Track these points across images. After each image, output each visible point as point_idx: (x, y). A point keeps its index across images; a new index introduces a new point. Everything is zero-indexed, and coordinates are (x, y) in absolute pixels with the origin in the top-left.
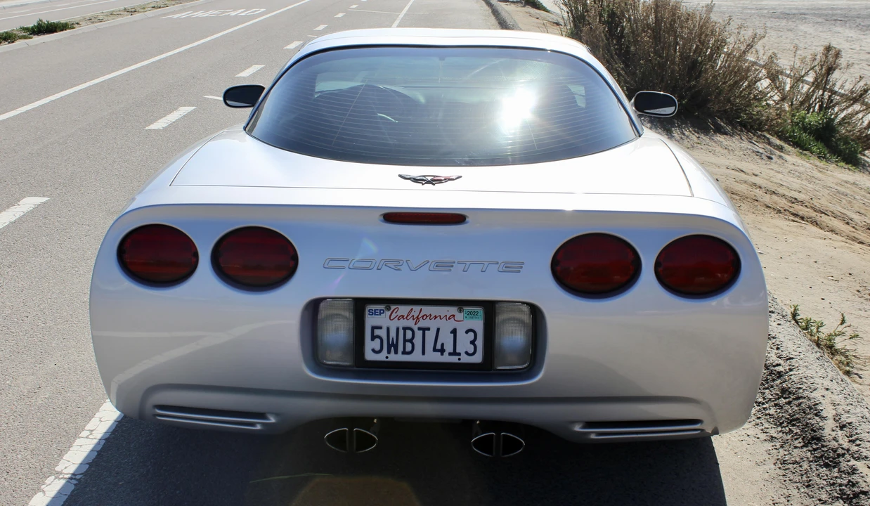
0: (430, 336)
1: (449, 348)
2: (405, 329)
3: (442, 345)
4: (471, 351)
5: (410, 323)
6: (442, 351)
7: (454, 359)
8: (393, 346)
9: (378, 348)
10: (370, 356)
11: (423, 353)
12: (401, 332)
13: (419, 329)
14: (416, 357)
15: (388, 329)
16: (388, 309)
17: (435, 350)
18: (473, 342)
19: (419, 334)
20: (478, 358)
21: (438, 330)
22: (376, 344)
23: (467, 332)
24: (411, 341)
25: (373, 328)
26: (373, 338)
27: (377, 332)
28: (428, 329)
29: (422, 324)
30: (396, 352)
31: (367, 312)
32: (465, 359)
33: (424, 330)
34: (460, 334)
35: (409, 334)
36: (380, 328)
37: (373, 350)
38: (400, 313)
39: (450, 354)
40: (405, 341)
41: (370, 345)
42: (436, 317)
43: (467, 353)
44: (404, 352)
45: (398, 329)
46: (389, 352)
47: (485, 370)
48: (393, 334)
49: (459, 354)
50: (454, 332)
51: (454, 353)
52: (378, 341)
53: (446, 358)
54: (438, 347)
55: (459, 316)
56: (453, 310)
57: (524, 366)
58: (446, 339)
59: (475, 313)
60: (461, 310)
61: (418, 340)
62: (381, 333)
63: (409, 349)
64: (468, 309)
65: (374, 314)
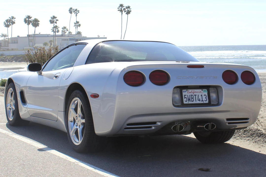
0: (197, 97)
1: (201, 100)
2: (191, 95)
3: (200, 99)
4: (206, 100)
5: (192, 94)
6: (200, 100)
7: (202, 102)
8: (189, 100)
9: (186, 100)
10: (185, 103)
11: (196, 101)
12: (191, 96)
13: (194, 95)
14: (194, 102)
15: (188, 95)
16: (187, 90)
17: (198, 100)
18: (206, 98)
19: (194, 96)
20: (207, 102)
21: (198, 95)
22: (185, 99)
23: (204, 95)
24: (193, 98)
25: (185, 95)
26: (185, 98)
27: (185, 96)
28: (196, 95)
29: (195, 94)
30: (190, 101)
31: (183, 92)
32: (205, 102)
33: (195, 95)
34: (203, 96)
35: (192, 96)
36: (186, 95)
37: (185, 101)
38: (190, 92)
39: (201, 101)
40: (192, 98)
41: (184, 100)
42: (197, 92)
43: (205, 100)
44: (192, 101)
45: (190, 95)
46: (189, 101)
47: (209, 104)
48: (189, 97)
49: (203, 101)
50: (202, 95)
51: (202, 101)
52: (186, 98)
53: (201, 102)
54: (199, 99)
55: (202, 92)
56: (201, 90)
57: (217, 103)
58: (200, 97)
59: (205, 91)
60: (202, 90)
61: (194, 98)
62: (186, 96)
63: (193, 100)
64: (204, 90)
65: (186, 93)
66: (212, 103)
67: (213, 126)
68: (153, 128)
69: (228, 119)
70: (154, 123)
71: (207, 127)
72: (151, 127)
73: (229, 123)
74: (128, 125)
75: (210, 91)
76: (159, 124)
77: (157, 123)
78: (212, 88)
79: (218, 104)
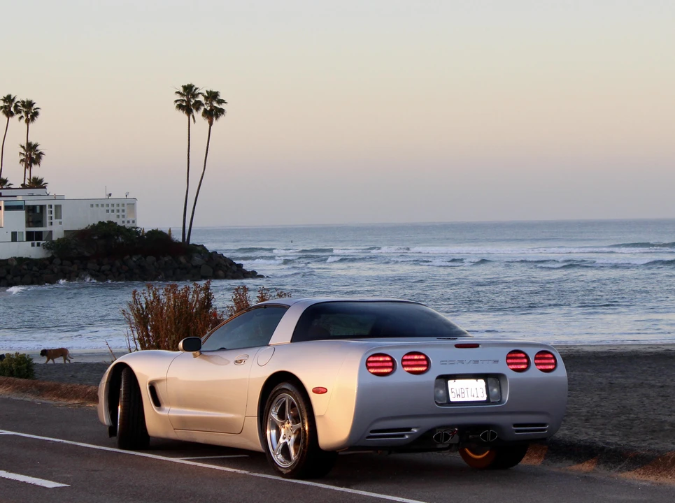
0: (469, 390)
1: (476, 396)
4: (483, 396)
5: (462, 387)
6: (474, 396)
7: (477, 399)
8: (458, 395)
9: (454, 397)
10: (452, 399)
11: (468, 397)
12: (460, 390)
14: (466, 399)
15: (456, 389)
16: (454, 381)
17: (471, 396)
18: (483, 393)
19: (466, 390)
20: (484, 398)
21: (471, 389)
22: (453, 395)
23: (480, 389)
24: (464, 393)
27: (453, 390)
28: (468, 388)
29: (466, 386)
30: (460, 397)
31: (449, 383)
32: (481, 399)
35: (463, 390)
38: (459, 383)
40: (462, 393)
43: (481, 397)
44: (462, 397)
46: (458, 397)
47: (487, 402)
48: (458, 391)
50: (476, 389)
52: (453, 393)
53: (475, 399)
55: (477, 383)
56: (474, 381)
57: (499, 400)
58: (474, 392)
60: (477, 381)
61: (466, 393)
64: (479, 380)
65: (451, 383)
66: (492, 401)
67: (493, 435)
68: (407, 437)
69: (516, 425)
70: (409, 429)
71: (485, 436)
72: (403, 436)
73: (517, 431)
74: (372, 432)
75: (489, 383)
76: (415, 430)
77: (413, 429)
78: (492, 378)
79: (500, 402)
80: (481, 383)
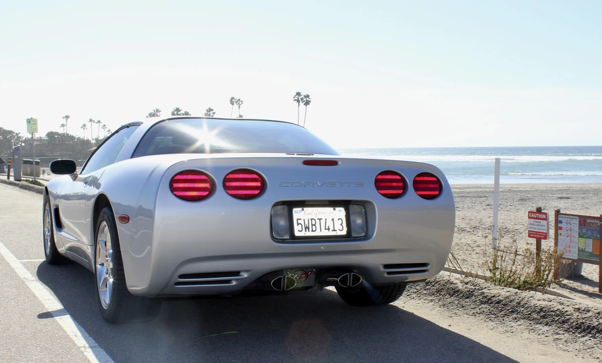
0: (323, 222)
1: (332, 228)
2: (311, 219)
3: (328, 227)
4: (341, 229)
5: (313, 216)
6: (329, 229)
7: (334, 233)
8: (307, 228)
9: (301, 230)
10: (297, 234)
11: (321, 231)
12: (310, 221)
13: (318, 219)
14: (318, 233)
15: (304, 220)
16: (303, 210)
17: (326, 229)
18: (341, 225)
19: (318, 221)
20: (344, 232)
21: (326, 219)
22: (300, 227)
23: (339, 219)
24: (315, 225)
25: (298, 219)
26: (298, 224)
27: (299, 221)
28: (322, 219)
29: (319, 216)
30: (309, 231)
31: (293, 212)
32: (339, 233)
33: (320, 219)
34: (336, 220)
35: (313, 221)
36: (301, 219)
37: (299, 230)
38: (308, 212)
39: (332, 231)
40: (312, 225)
41: (297, 228)
42: (324, 213)
43: (339, 230)
44: (312, 231)
45: (308, 219)
46: (306, 231)
47: (348, 237)
48: (307, 223)
49: (336, 231)
50: (333, 220)
51: (334, 230)
52: (300, 225)
53: (331, 233)
54: (327, 228)
55: (334, 212)
56: (331, 209)
57: (363, 234)
58: (329, 223)
59: (340, 211)
60: (335, 209)
61: (318, 224)
62: (301, 222)
63: (314, 229)
64: (338, 209)
65: (297, 213)
66: (354, 235)
67: (356, 278)
68: (234, 283)
69: (386, 266)
70: (237, 273)
71: (344, 280)
72: (229, 281)
73: (389, 273)
74: (181, 276)
75: (351, 212)
76: (245, 275)
77: (242, 274)
78: (355, 206)
79: (366, 237)
80: (341, 212)
